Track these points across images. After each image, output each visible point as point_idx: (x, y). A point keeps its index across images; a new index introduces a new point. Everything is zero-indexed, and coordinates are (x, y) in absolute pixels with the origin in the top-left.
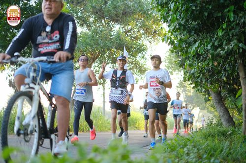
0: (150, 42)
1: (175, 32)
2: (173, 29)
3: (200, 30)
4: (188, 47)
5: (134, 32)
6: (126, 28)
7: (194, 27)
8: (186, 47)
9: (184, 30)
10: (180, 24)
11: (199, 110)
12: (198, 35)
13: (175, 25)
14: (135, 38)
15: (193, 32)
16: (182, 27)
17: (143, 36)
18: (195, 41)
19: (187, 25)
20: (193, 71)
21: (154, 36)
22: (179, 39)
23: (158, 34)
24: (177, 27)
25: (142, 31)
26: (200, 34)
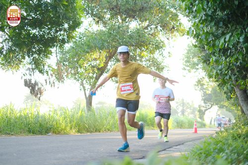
0: (168, 39)
1: (201, 24)
2: (200, 21)
3: (228, 21)
4: (215, 40)
5: (151, 28)
6: (143, 25)
7: (222, 18)
8: (212, 40)
9: (211, 21)
10: (206, 15)
11: (218, 108)
12: (227, 26)
13: (201, 16)
14: (152, 35)
15: (221, 23)
16: (209, 18)
17: (161, 33)
18: (223, 34)
19: (215, 15)
20: (220, 67)
21: (172, 33)
22: (206, 31)
23: (177, 30)
24: (203, 18)
25: (159, 28)
26: (229, 25)
